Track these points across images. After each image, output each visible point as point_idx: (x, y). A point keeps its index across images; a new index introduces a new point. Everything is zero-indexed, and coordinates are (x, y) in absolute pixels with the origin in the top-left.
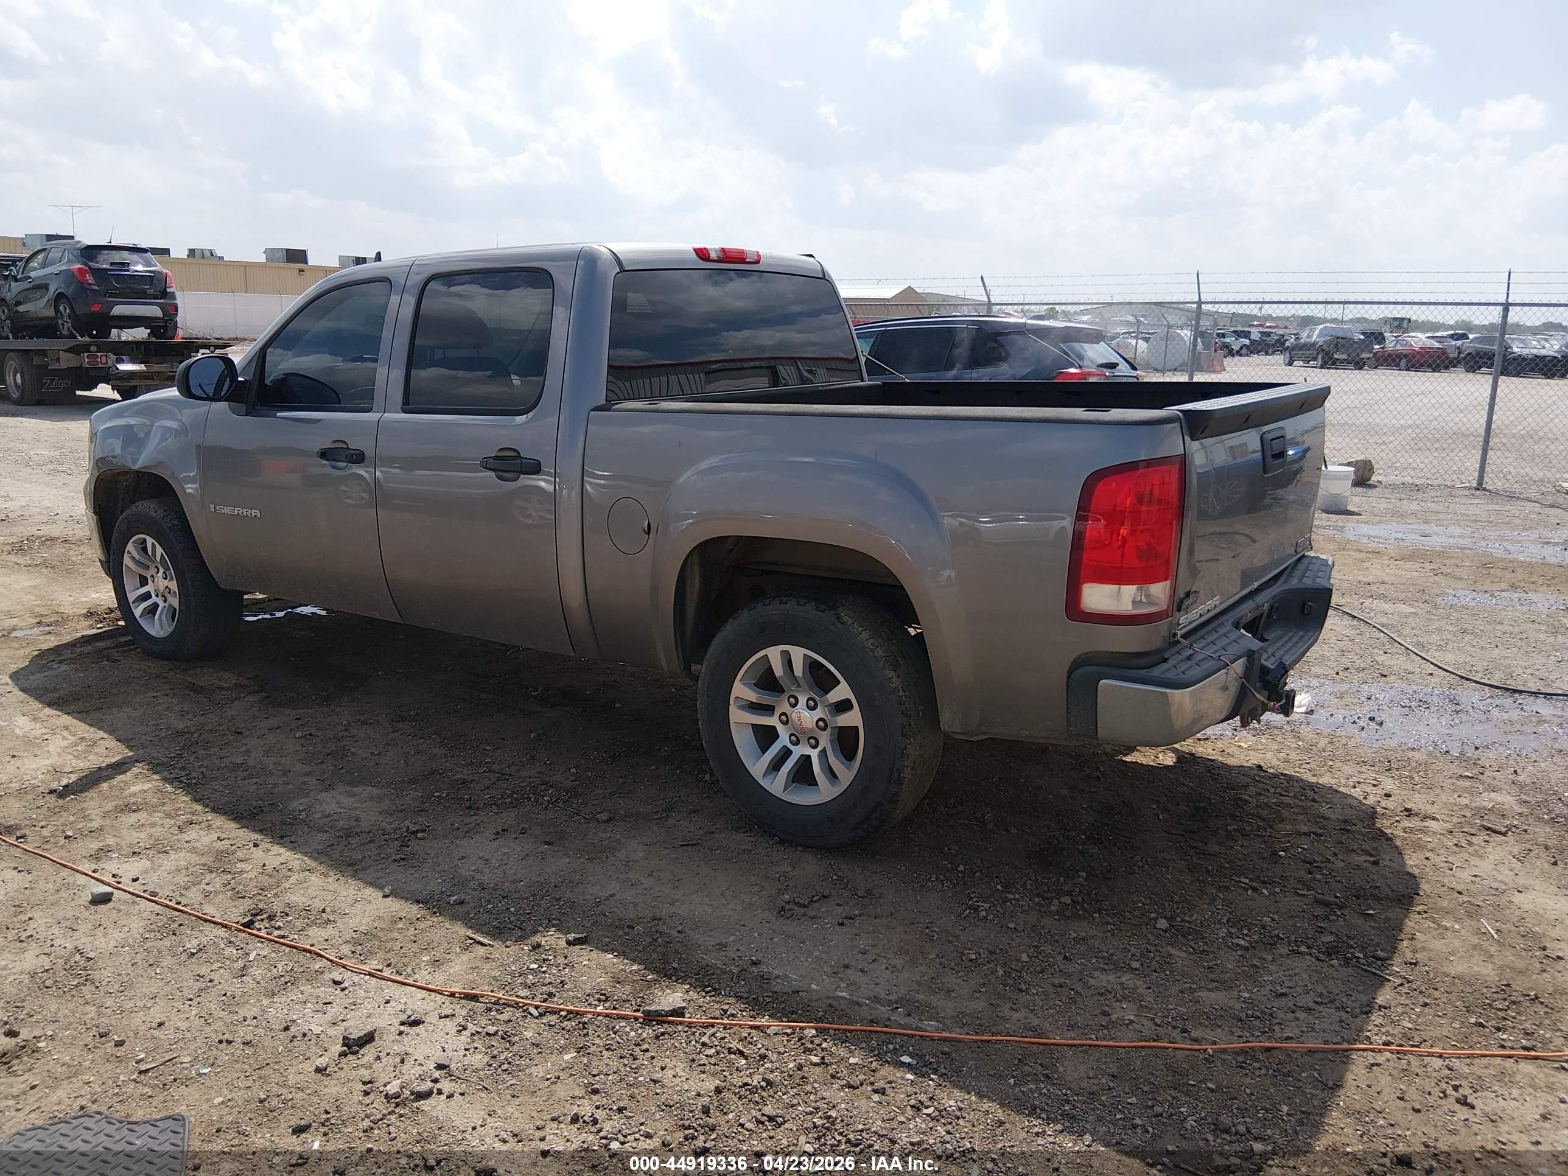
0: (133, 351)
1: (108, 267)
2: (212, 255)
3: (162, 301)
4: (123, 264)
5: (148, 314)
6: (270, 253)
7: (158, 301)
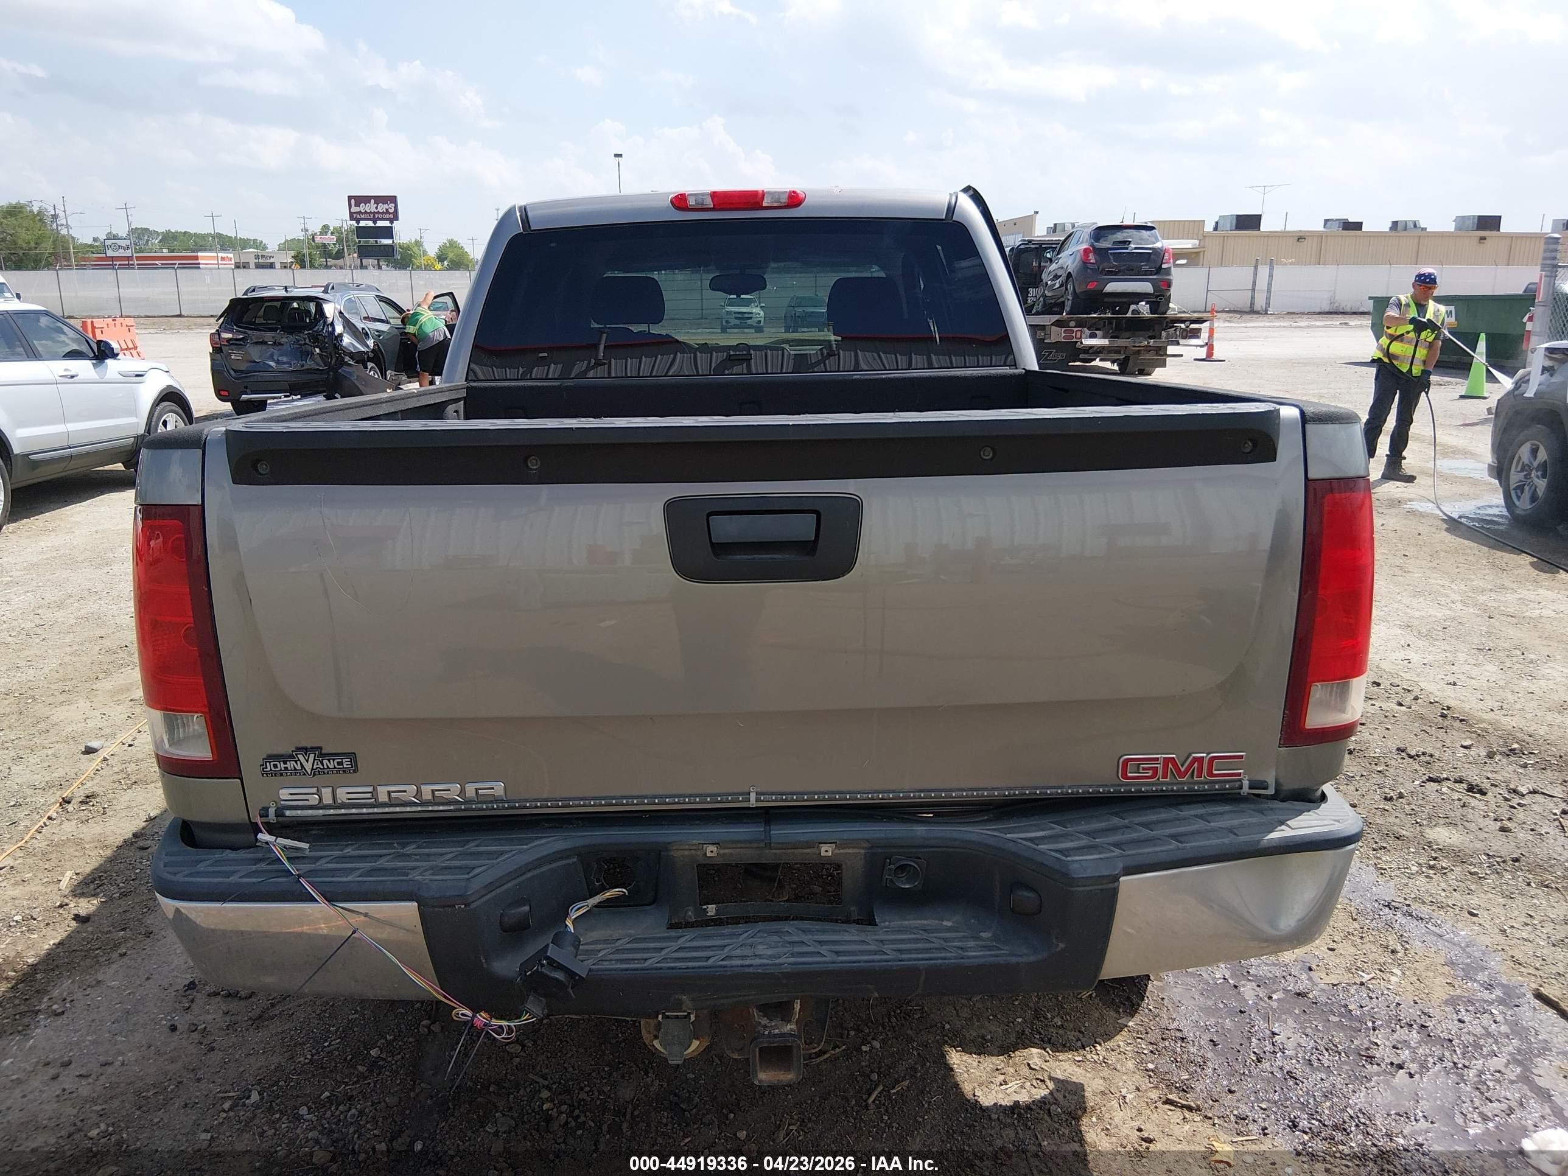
0: (1104, 326)
1: (1110, 246)
2: (1415, 226)
3: (1155, 277)
4: (1124, 242)
5: (1139, 290)
6: (1461, 221)
7: (1151, 277)
